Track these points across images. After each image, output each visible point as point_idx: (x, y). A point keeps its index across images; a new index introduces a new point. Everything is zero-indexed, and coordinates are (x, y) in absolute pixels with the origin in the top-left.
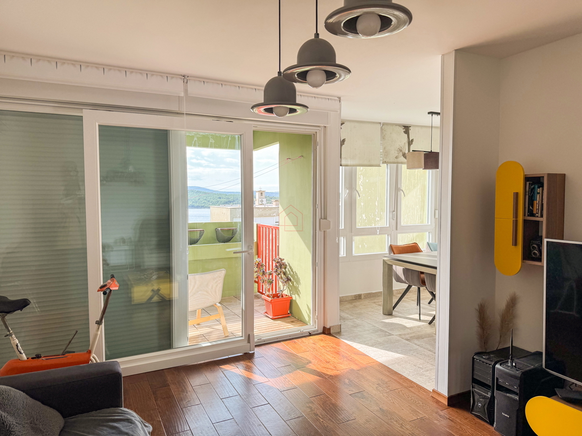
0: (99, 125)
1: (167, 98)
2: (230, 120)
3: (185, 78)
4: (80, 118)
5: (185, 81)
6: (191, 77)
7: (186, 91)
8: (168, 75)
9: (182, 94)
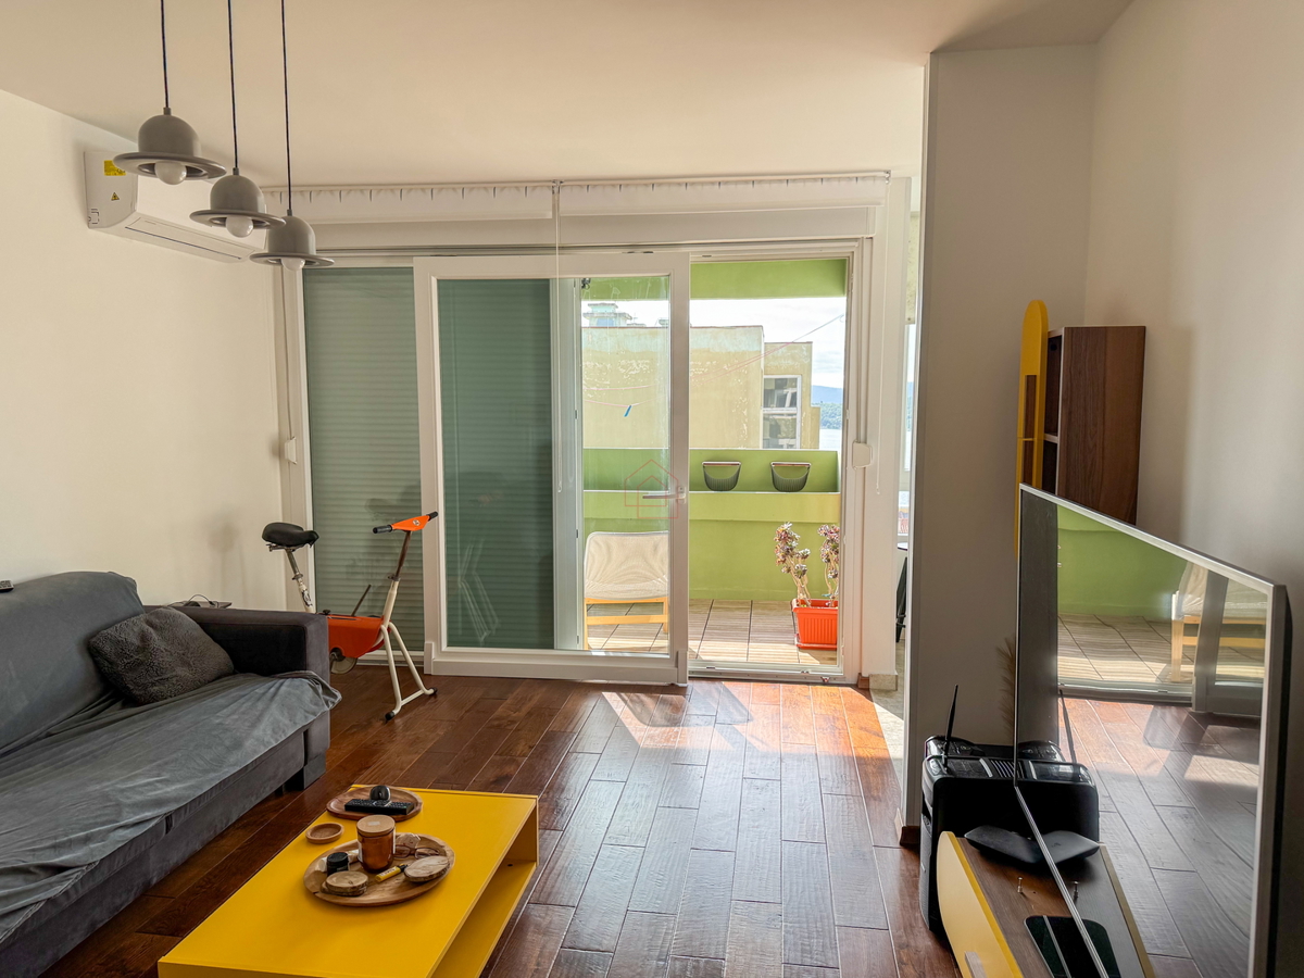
0: (438, 281)
1: (537, 224)
2: (648, 248)
3: (556, 185)
4: (410, 271)
5: (556, 190)
6: (566, 181)
7: (555, 207)
8: (526, 185)
9: (549, 215)
